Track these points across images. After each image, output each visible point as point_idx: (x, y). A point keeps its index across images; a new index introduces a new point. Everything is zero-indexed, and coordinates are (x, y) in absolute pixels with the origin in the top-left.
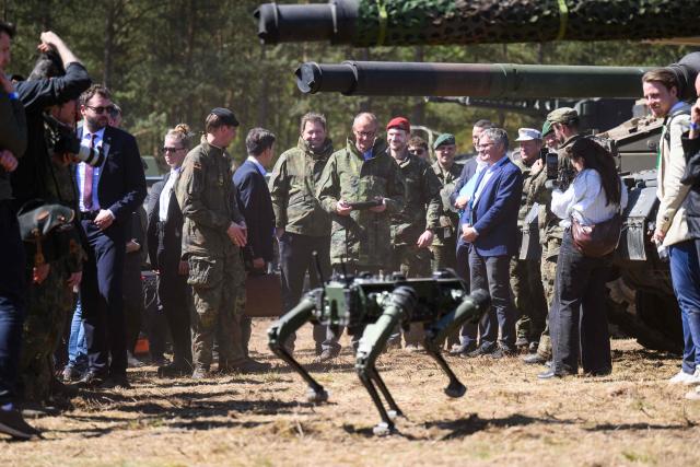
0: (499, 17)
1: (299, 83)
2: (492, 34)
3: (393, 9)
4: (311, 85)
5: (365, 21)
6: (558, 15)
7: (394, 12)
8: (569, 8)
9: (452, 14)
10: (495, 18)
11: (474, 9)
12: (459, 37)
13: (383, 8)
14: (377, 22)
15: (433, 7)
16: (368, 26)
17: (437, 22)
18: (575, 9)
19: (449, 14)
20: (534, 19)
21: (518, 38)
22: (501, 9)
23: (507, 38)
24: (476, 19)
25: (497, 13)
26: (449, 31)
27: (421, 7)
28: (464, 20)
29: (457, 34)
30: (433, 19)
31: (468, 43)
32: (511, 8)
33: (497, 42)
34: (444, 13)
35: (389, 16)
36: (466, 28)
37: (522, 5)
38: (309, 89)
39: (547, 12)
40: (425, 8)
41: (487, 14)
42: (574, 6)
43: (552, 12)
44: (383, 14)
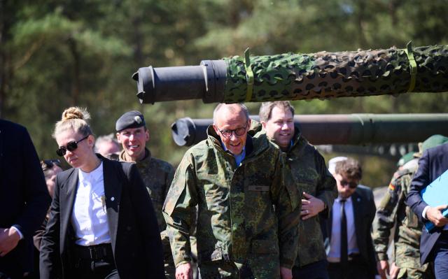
0: (355, 73)
1: (175, 137)
2: (349, 89)
3: (259, 68)
4: (187, 139)
5: (234, 80)
6: (408, 69)
7: (259, 71)
8: (418, 63)
9: (313, 71)
10: (352, 74)
11: (332, 67)
12: (319, 92)
13: (250, 68)
14: (245, 81)
15: (294, 66)
16: (237, 84)
17: (299, 79)
18: (424, 64)
19: (309, 71)
20: (387, 74)
21: (373, 92)
22: (356, 65)
23: (362, 92)
24: (334, 75)
25: (353, 69)
26: (310, 87)
27: (284, 66)
28: (323, 76)
29: (317, 89)
30: (295, 76)
31: (327, 97)
32: (365, 65)
33: (355, 95)
34: (304, 71)
35: (255, 75)
36: (325, 84)
37: (375, 62)
38: (184, 143)
39: (399, 68)
40: (287, 67)
41: (343, 70)
42: (422, 61)
43: (403, 67)
44: (250, 73)
